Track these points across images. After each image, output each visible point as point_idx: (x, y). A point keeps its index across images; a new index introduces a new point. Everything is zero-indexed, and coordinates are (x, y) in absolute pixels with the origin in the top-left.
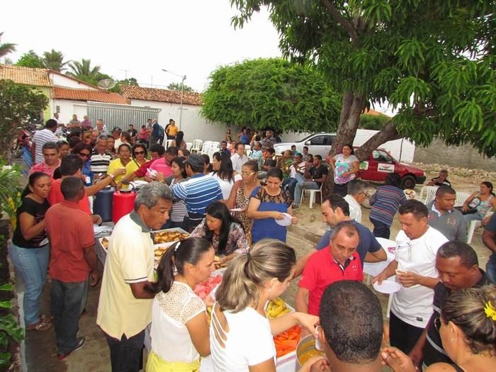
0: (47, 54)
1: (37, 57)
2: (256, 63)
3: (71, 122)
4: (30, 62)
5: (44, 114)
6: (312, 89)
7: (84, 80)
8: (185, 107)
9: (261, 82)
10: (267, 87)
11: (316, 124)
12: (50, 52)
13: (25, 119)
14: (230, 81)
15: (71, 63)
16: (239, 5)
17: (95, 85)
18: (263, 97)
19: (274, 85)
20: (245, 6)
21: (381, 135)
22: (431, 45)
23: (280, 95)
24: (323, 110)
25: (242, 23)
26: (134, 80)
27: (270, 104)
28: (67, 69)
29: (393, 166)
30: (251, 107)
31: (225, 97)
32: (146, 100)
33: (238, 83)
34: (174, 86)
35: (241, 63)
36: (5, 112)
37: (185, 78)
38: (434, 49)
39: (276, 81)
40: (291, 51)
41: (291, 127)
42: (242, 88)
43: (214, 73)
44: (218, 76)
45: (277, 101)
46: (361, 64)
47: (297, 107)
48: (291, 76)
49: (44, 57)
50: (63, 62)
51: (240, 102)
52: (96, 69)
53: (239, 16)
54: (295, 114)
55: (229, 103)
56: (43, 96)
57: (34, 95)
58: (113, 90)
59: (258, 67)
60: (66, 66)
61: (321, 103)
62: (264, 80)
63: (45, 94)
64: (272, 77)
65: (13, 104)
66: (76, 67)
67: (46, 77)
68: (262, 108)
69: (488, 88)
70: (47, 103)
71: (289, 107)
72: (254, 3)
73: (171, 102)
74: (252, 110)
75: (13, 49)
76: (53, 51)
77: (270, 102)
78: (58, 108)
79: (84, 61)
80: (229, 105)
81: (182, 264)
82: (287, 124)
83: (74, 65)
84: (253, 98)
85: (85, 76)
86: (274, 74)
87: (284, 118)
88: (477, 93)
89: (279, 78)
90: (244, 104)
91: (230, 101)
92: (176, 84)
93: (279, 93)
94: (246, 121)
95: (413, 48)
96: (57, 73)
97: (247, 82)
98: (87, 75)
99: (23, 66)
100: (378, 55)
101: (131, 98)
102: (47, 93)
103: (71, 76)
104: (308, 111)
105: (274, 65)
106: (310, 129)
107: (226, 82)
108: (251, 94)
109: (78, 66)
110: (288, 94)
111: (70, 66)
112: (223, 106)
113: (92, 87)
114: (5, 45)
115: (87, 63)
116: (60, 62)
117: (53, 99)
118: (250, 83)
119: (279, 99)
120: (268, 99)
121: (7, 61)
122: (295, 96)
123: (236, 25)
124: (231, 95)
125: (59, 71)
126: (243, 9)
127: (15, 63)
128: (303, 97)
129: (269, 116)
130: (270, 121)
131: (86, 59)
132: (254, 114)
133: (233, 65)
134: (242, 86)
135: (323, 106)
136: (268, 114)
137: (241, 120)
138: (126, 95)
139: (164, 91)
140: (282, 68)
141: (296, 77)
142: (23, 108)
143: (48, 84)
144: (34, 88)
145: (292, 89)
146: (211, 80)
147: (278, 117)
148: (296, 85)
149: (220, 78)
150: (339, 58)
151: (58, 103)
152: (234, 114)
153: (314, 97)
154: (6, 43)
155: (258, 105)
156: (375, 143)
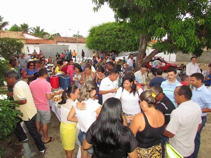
0: (22, 25)
1: (18, 27)
2: (107, 24)
3: (33, 53)
4: (15, 29)
5: (22, 50)
6: (131, 34)
7: (38, 35)
8: (79, 44)
9: (109, 32)
10: (112, 34)
11: (133, 48)
12: (23, 24)
13: (15, 52)
14: (97, 32)
15: (32, 28)
16: (96, 3)
17: (42, 37)
18: (111, 38)
19: (115, 33)
20: (98, 3)
21: (155, 51)
22: (168, 15)
23: (118, 37)
24: (136, 42)
25: (97, 9)
26: (58, 34)
27: (114, 41)
28: (30, 31)
29: (165, 63)
30: (106, 42)
31: (95, 39)
32: (64, 42)
33: (100, 33)
34: (76, 36)
35: (101, 24)
36: (7, 50)
37: (79, 32)
38: (169, 17)
39: (115, 31)
40: (119, 19)
41: (123, 50)
42: (101, 35)
43: (90, 29)
44: (92, 31)
45: (116, 39)
46: (142, 24)
47: (125, 42)
48: (122, 29)
49: (21, 26)
50: (29, 28)
51: (101, 40)
52: (42, 30)
53: (96, 7)
54: (124, 44)
55: (97, 41)
56: (22, 43)
57: (18, 43)
58: (50, 39)
59: (108, 26)
60: (30, 30)
61: (135, 39)
62: (111, 31)
63: (22, 42)
64: (114, 30)
65: (10, 47)
66: (34, 30)
67: (22, 35)
68: (110, 43)
69: (188, 31)
70: (23, 46)
71: (122, 42)
72: (102, 1)
73: (74, 42)
74: (106, 44)
75: (8, 24)
76: (24, 24)
77: (114, 40)
78: (28, 48)
79: (37, 27)
80: (97, 42)
81: (70, 94)
82: (121, 49)
83: (33, 29)
84: (106, 39)
85: (38, 34)
86: (115, 28)
87: (120, 46)
88: (184, 33)
89: (117, 30)
90: (103, 41)
91: (97, 40)
92: (76, 34)
93: (117, 36)
94: (104, 48)
95: (160, 17)
96: (26, 33)
97: (104, 33)
98: (39, 33)
99: (12, 31)
100: (149, 20)
101: (57, 42)
102: (23, 42)
103: (32, 34)
104: (129, 43)
105: (114, 25)
106: (131, 50)
107: (95, 33)
108: (106, 37)
109: (35, 30)
110: (121, 36)
111: (32, 29)
112: (95, 43)
113: (41, 38)
114: (4, 22)
115: (38, 28)
116: (27, 28)
117: (26, 44)
118: (105, 33)
119: (118, 39)
120: (113, 39)
121: (6, 29)
122: (124, 37)
123: (95, 10)
124: (97, 38)
125: (27, 32)
126: (97, 4)
127: (9, 30)
128: (127, 37)
129: (114, 46)
130: (114, 48)
131: (38, 26)
132: (107, 45)
133: (98, 26)
134: (101, 34)
135: (136, 40)
136: (113, 45)
137: (102, 48)
138: (55, 41)
139: (71, 38)
140: (118, 26)
141: (124, 29)
142: (14, 48)
143: (23, 38)
144: (18, 40)
145: (122, 34)
146: (89, 32)
147: (117, 46)
148: (124, 32)
149: (93, 31)
150: (135, 21)
151: (28, 45)
152: (99, 46)
153: (131, 37)
154: (5, 22)
155: (109, 42)
156: (153, 54)
